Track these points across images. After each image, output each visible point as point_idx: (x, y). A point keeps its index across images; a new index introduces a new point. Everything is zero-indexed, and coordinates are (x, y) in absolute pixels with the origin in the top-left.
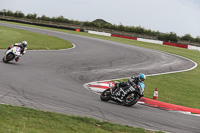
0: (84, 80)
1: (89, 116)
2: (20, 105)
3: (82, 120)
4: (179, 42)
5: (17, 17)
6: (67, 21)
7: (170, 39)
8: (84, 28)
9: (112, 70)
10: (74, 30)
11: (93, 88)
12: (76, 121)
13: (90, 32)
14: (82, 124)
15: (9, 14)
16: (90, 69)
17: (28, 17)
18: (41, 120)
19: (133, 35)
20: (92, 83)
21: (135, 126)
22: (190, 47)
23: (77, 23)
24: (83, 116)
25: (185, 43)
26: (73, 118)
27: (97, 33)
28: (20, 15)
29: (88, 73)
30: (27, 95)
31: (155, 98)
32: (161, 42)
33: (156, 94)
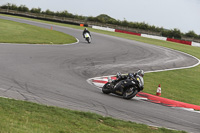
0: (87, 75)
1: (92, 112)
2: (23, 99)
3: (84, 115)
4: (183, 38)
5: (22, 11)
6: (71, 16)
7: (174, 36)
8: (88, 23)
9: (115, 66)
10: (78, 25)
11: (96, 84)
12: (78, 116)
13: (94, 27)
14: (84, 119)
15: (13, 8)
16: (93, 64)
17: (32, 11)
18: (44, 115)
19: (137, 31)
20: (95, 79)
21: (138, 122)
22: (193, 44)
23: (81, 18)
24: (86, 110)
25: (189, 39)
26: (76, 113)
27: (101, 28)
28: (24, 9)
29: (91, 68)
30: (30, 89)
31: (158, 94)
32: (165, 39)
33: (159, 90)
